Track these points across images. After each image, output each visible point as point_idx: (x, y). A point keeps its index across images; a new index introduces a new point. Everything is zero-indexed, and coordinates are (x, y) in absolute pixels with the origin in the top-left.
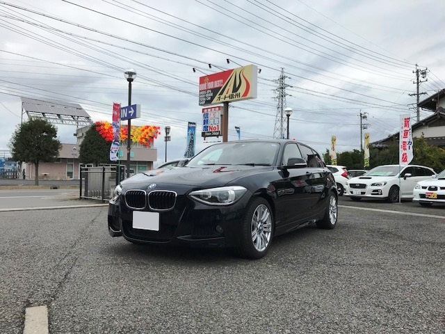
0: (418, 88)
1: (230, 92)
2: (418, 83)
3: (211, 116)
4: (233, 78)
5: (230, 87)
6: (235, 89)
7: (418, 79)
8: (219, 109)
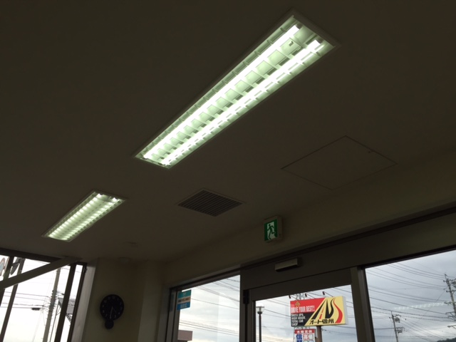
0: (452, 296)
1: (323, 317)
2: (451, 292)
3: (305, 337)
4: (325, 305)
5: (323, 313)
6: (328, 315)
7: (450, 288)
8: (313, 332)
